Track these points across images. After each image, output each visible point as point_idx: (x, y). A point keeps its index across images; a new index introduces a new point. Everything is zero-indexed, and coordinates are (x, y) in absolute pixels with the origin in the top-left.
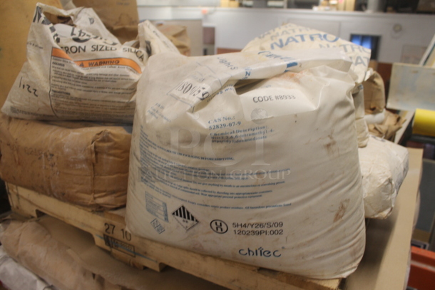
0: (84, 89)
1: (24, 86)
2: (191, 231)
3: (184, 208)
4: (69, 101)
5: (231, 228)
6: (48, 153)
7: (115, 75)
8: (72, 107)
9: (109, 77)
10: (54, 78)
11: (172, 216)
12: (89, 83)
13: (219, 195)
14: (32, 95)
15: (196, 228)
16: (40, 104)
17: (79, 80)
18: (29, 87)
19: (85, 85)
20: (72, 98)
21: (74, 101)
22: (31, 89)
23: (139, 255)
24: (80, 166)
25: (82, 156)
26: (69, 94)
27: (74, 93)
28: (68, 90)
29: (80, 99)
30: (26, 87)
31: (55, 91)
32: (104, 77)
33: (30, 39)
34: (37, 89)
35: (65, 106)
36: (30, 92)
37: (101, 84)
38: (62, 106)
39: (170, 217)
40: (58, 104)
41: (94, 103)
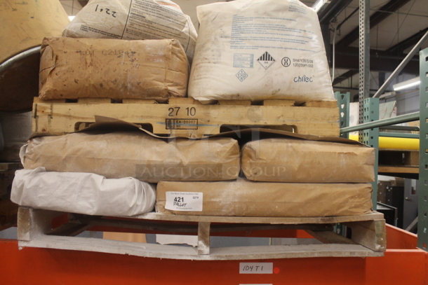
0: (157, 15)
1: (102, 10)
2: (269, 69)
3: (267, 53)
4: (143, 22)
5: (292, 62)
6: (129, 52)
8: (142, 28)
10: (134, 5)
11: (257, 62)
13: (288, 41)
14: (110, 16)
15: (272, 66)
16: (116, 23)
17: (155, 9)
18: (108, 10)
19: (158, 13)
21: (146, 23)
22: (110, 12)
23: (202, 125)
24: (158, 61)
25: (161, 53)
26: (145, 18)
27: (148, 18)
28: (144, 15)
29: (151, 22)
30: (104, 11)
31: (133, 14)
34: (116, 11)
35: (137, 27)
36: (109, 14)
37: (169, 15)
38: (135, 26)
39: (256, 63)
40: (132, 24)
41: (159, 27)
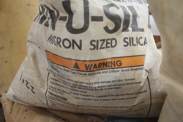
0: (83, 97)
1: (23, 80)
7: (119, 81)
9: (112, 84)
10: (52, 81)
12: (89, 92)
14: (29, 91)
16: (37, 101)
17: (77, 89)
18: (28, 83)
19: (84, 94)
20: (69, 103)
21: (70, 106)
22: (29, 85)
26: (66, 99)
30: (25, 82)
31: (51, 94)
32: (107, 84)
33: (29, 38)
34: (34, 87)
36: (29, 88)
37: (103, 93)
40: (54, 105)
